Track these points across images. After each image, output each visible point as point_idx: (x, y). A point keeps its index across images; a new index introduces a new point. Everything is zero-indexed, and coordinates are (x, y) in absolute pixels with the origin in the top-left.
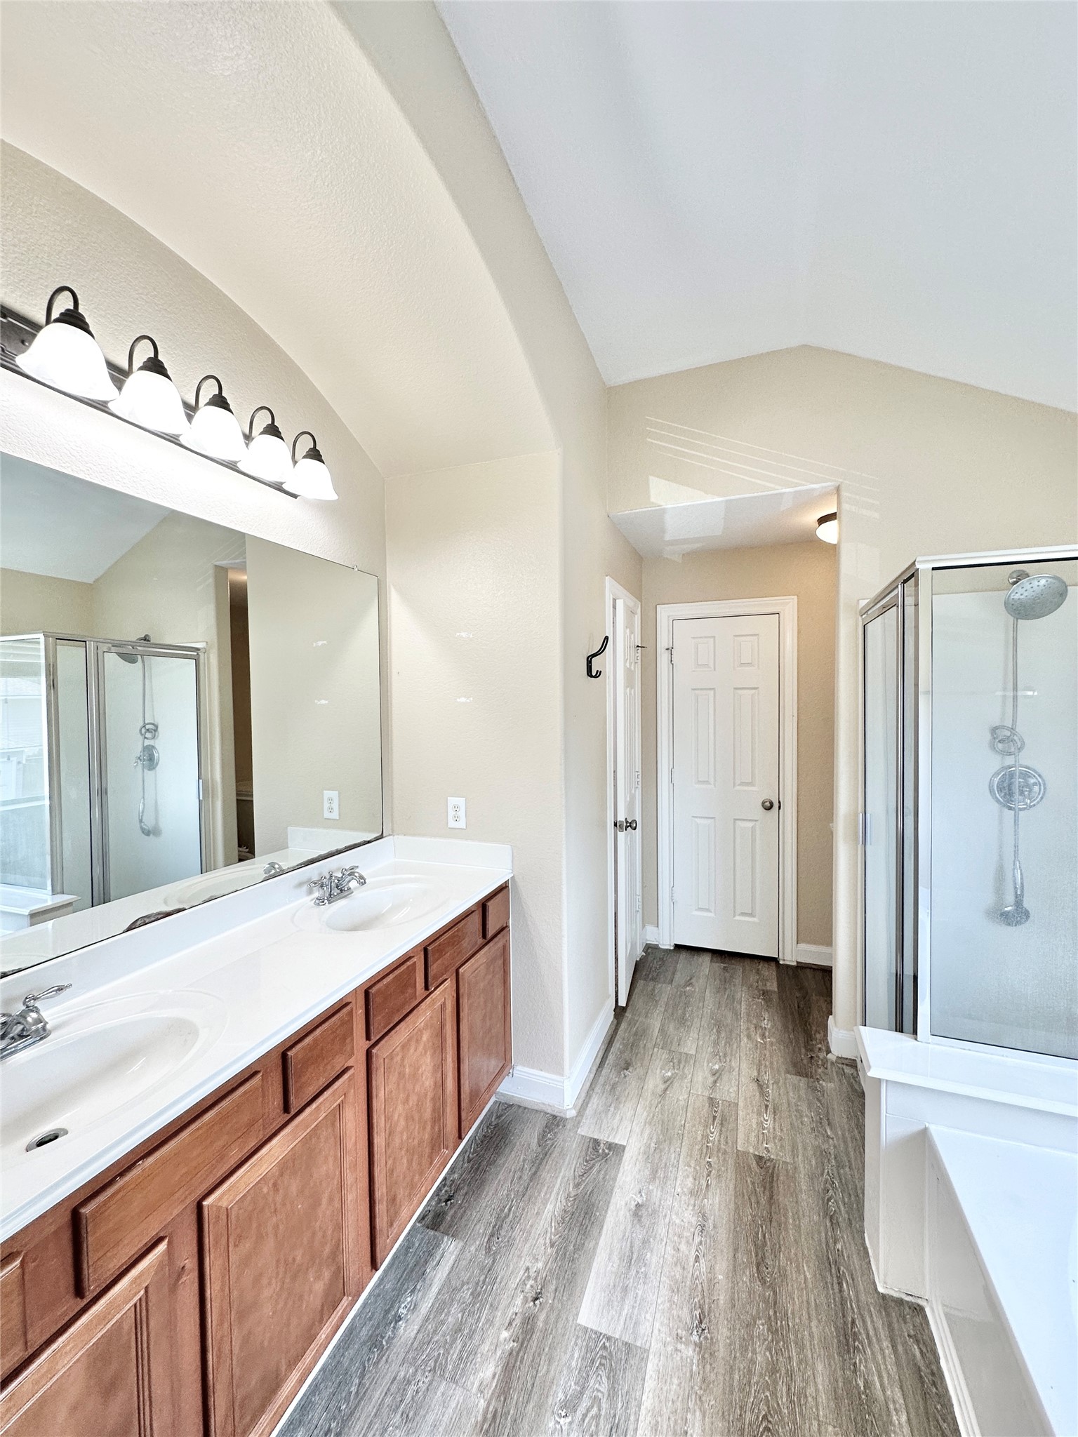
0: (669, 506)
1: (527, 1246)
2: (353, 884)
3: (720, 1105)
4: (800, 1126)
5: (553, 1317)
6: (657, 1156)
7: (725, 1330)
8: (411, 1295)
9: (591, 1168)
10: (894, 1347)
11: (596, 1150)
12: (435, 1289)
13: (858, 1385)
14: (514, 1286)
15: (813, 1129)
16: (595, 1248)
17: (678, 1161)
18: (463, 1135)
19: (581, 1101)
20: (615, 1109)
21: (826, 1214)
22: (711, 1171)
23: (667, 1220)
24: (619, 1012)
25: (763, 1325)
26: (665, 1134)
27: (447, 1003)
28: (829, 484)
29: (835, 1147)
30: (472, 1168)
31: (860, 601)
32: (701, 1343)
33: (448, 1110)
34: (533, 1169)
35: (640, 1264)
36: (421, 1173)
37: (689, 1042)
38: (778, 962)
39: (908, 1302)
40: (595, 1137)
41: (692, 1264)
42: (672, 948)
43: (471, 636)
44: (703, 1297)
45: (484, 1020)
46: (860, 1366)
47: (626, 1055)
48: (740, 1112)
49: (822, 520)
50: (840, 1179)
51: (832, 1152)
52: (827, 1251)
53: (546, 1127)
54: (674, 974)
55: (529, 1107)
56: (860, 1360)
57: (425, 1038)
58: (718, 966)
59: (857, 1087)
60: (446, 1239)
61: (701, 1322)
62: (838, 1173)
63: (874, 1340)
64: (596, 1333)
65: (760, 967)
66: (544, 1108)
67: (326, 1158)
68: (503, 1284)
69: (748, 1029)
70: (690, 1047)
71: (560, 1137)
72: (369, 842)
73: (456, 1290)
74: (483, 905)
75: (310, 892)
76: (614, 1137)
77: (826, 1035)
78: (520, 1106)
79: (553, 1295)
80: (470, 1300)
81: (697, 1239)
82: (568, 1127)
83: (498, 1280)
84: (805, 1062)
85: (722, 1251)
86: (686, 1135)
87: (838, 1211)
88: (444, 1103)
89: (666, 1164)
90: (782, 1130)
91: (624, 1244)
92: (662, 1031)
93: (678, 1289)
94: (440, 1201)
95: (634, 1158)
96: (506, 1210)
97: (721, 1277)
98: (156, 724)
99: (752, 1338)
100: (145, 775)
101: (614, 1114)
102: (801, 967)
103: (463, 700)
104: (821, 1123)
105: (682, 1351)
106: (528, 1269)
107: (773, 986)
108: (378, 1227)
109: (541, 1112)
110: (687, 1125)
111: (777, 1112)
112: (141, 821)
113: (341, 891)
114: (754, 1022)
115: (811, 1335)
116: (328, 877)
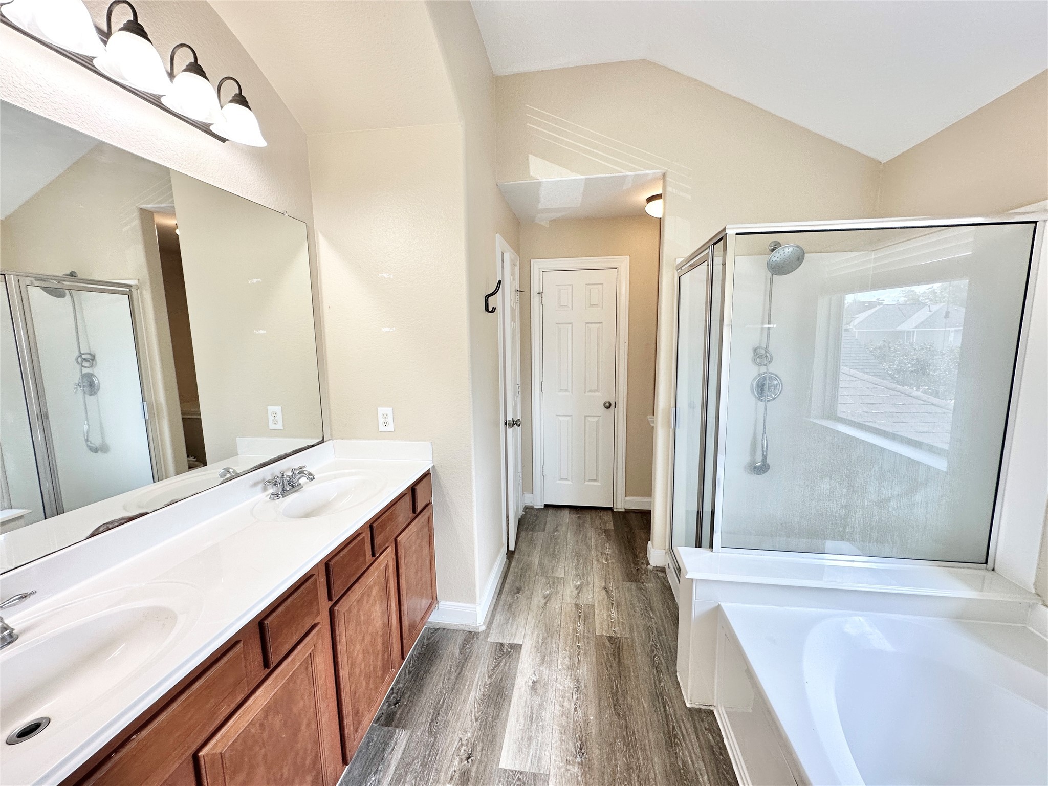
0: (544, 180)
1: (459, 724)
2: (303, 480)
3: (583, 608)
4: (634, 613)
5: (481, 769)
6: (543, 648)
7: (597, 750)
8: (374, 776)
9: (499, 663)
10: (697, 737)
11: (501, 650)
12: (393, 767)
13: (679, 765)
14: (451, 753)
15: (642, 615)
16: (507, 715)
17: (558, 649)
18: (405, 656)
19: (488, 619)
20: (512, 621)
21: (653, 665)
22: (580, 652)
23: (554, 688)
24: (510, 554)
25: (620, 742)
26: (549, 632)
27: (389, 564)
28: (658, 171)
29: (656, 623)
30: (412, 677)
31: (677, 259)
32: (582, 762)
33: (394, 640)
34: (458, 671)
35: (539, 720)
36: (376, 689)
37: (559, 570)
38: (613, 510)
39: (704, 710)
40: (500, 642)
41: (572, 713)
42: (543, 507)
43: (392, 277)
44: (581, 732)
45: (416, 572)
46: (679, 753)
47: (517, 584)
48: (596, 611)
49: (650, 200)
50: (660, 643)
51: (654, 627)
52: (655, 688)
53: (465, 640)
54: (545, 524)
55: (451, 628)
56: (679, 750)
57: (374, 593)
58: (575, 516)
59: (666, 584)
60: (397, 731)
61: (581, 749)
62: (659, 639)
63: (686, 736)
64: (512, 772)
65: (602, 515)
66: (462, 628)
67: (303, 695)
68: (444, 753)
69: (597, 556)
70: (560, 573)
71: (476, 646)
72: (313, 446)
73: (408, 765)
74: (413, 489)
75: (265, 489)
76: (514, 640)
77: (646, 554)
78: (444, 629)
79: (480, 753)
80: (420, 769)
81: (575, 697)
82: (481, 638)
83: (440, 751)
84: (634, 572)
85: (591, 701)
86: (562, 631)
87: (660, 662)
88: (391, 636)
89: (550, 652)
90: (623, 618)
91: (527, 709)
92: (541, 564)
93: (565, 731)
94: (389, 706)
95: (529, 651)
96: (441, 703)
97: (592, 718)
98: (92, 353)
99: (614, 751)
100: (86, 399)
101: (512, 625)
102: (628, 512)
103: (387, 329)
104: (646, 610)
105: (571, 769)
106: (461, 739)
107: (610, 526)
108: (346, 735)
109: (460, 631)
110: (562, 624)
111: (619, 607)
112: (87, 440)
113: (293, 486)
114: (601, 551)
115: (649, 741)
116: (280, 476)
